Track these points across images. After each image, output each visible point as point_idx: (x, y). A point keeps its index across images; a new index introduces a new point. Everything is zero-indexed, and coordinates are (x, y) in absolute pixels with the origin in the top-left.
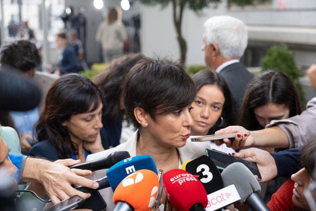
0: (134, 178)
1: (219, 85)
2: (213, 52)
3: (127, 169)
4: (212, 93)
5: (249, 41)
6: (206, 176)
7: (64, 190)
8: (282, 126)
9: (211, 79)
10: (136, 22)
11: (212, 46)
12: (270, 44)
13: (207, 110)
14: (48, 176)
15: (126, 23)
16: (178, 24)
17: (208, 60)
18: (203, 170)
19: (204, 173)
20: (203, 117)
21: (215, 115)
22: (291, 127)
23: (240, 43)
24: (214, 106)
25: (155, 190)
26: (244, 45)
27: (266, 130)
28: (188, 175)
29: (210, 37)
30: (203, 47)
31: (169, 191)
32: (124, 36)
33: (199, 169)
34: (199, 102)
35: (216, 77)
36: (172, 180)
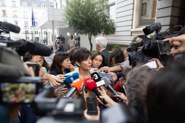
0: (77, 80)
1: (101, 55)
2: (98, 46)
3: (71, 78)
4: (99, 57)
5: (107, 44)
6: (96, 78)
7: (54, 83)
8: (118, 65)
9: (99, 53)
10: (79, 39)
11: (98, 45)
12: (114, 45)
13: (98, 62)
14: (50, 78)
15: (76, 39)
16: (90, 40)
17: (97, 48)
18: (95, 76)
19: (96, 77)
20: (97, 64)
21: (100, 63)
22: (121, 65)
23: (105, 43)
24: (100, 61)
25: (83, 83)
26: (106, 44)
27: (115, 67)
28: (91, 80)
29: (97, 43)
30: (95, 45)
31: (86, 84)
32: (76, 43)
33: (94, 76)
34: (96, 60)
35: (100, 53)
36: (87, 81)
